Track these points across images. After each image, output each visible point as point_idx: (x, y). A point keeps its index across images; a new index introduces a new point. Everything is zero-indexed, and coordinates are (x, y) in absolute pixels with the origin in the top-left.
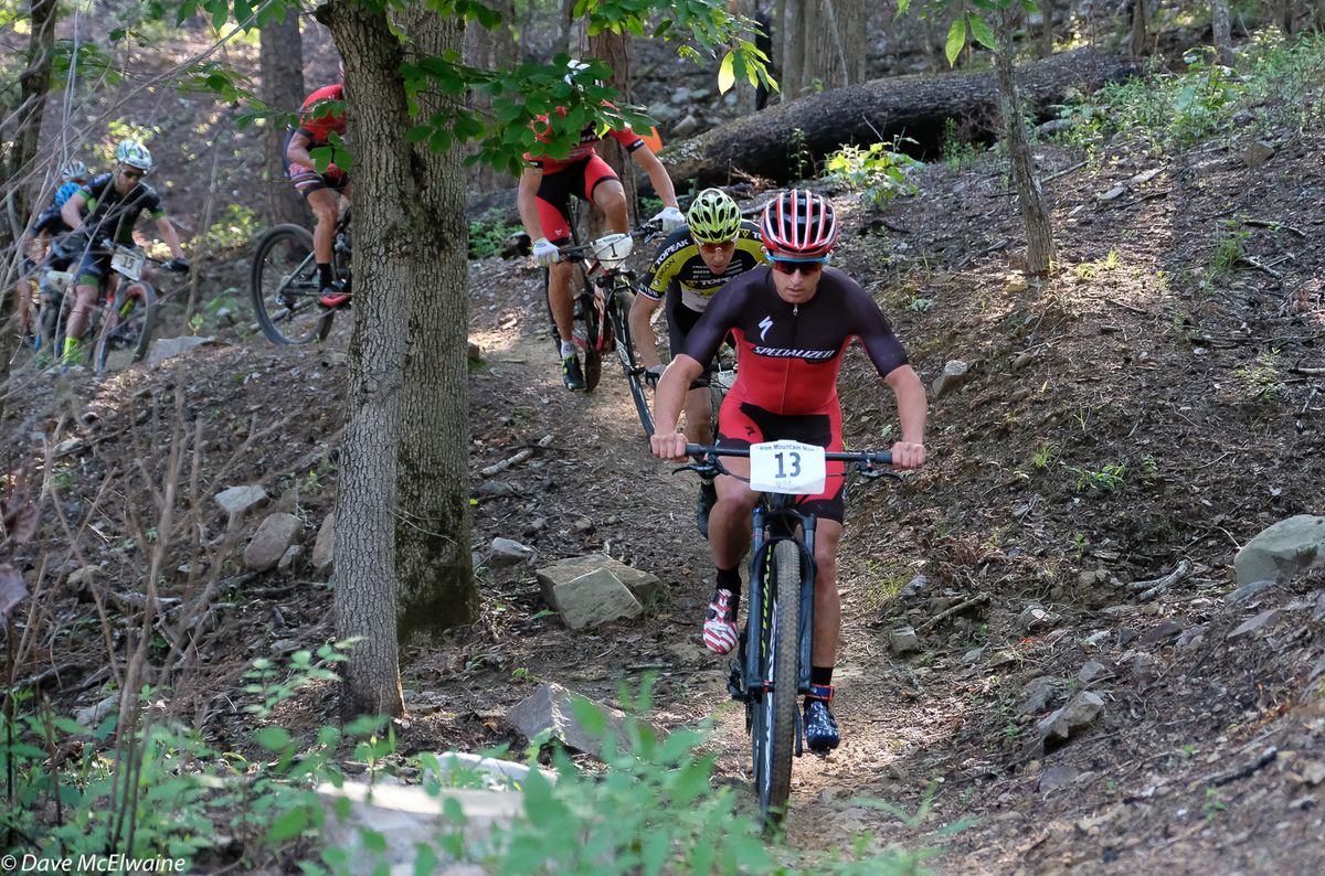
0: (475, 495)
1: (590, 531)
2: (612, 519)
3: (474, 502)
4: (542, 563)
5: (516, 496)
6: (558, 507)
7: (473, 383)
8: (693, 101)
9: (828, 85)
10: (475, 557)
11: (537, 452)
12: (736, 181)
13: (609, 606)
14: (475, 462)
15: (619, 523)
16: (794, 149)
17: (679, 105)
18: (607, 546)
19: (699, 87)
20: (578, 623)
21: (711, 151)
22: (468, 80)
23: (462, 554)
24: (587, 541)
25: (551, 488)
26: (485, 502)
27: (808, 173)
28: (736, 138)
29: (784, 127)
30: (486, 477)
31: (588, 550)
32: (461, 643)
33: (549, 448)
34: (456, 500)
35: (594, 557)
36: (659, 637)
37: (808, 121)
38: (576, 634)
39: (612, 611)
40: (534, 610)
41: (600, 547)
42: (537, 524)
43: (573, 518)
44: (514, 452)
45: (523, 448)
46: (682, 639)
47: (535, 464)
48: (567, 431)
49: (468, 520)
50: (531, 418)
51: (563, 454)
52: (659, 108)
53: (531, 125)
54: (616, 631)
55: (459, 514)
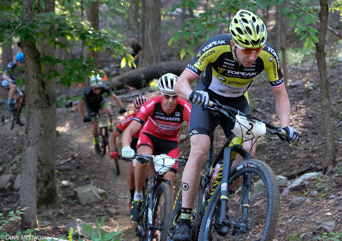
0: (57, 169)
1: (88, 179)
2: (93, 176)
3: (57, 171)
4: (75, 187)
5: (69, 170)
6: (79, 173)
7: (57, 140)
8: (115, 67)
9: (150, 64)
10: (58, 186)
11: (74, 158)
12: (126, 88)
13: (92, 198)
14: (57, 161)
15: (95, 177)
16: (141, 80)
17: (112, 68)
18: (92, 183)
19: (117, 63)
20: (84, 203)
21: (120, 81)
22: (57, 62)
23: (54, 185)
24: (87, 182)
25: (78, 168)
26: (60, 171)
27: (145, 86)
28: (126, 77)
29: (139, 74)
30: (60, 165)
31: (87, 184)
32: (53, 208)
33: (77, 157)
34: (52, 171)
35: (88, 186)
36: (105, 207)
37: (145, 73)
38: (84, 206)
39: (93, 200)
40: (73, 200)
41: (90, 183)
42: (74, 177)
43: (83, 176)
44: (67, 158)
45: (70, 157)
46: (111, 207)
47: (73, 162)
48: (82, 153)
49: (55, 176)
50: (72, 149)
51: (81, 159)
52: (106, 69)
53: (74, 74)
54: (94, 205)
55: (53, 175)
